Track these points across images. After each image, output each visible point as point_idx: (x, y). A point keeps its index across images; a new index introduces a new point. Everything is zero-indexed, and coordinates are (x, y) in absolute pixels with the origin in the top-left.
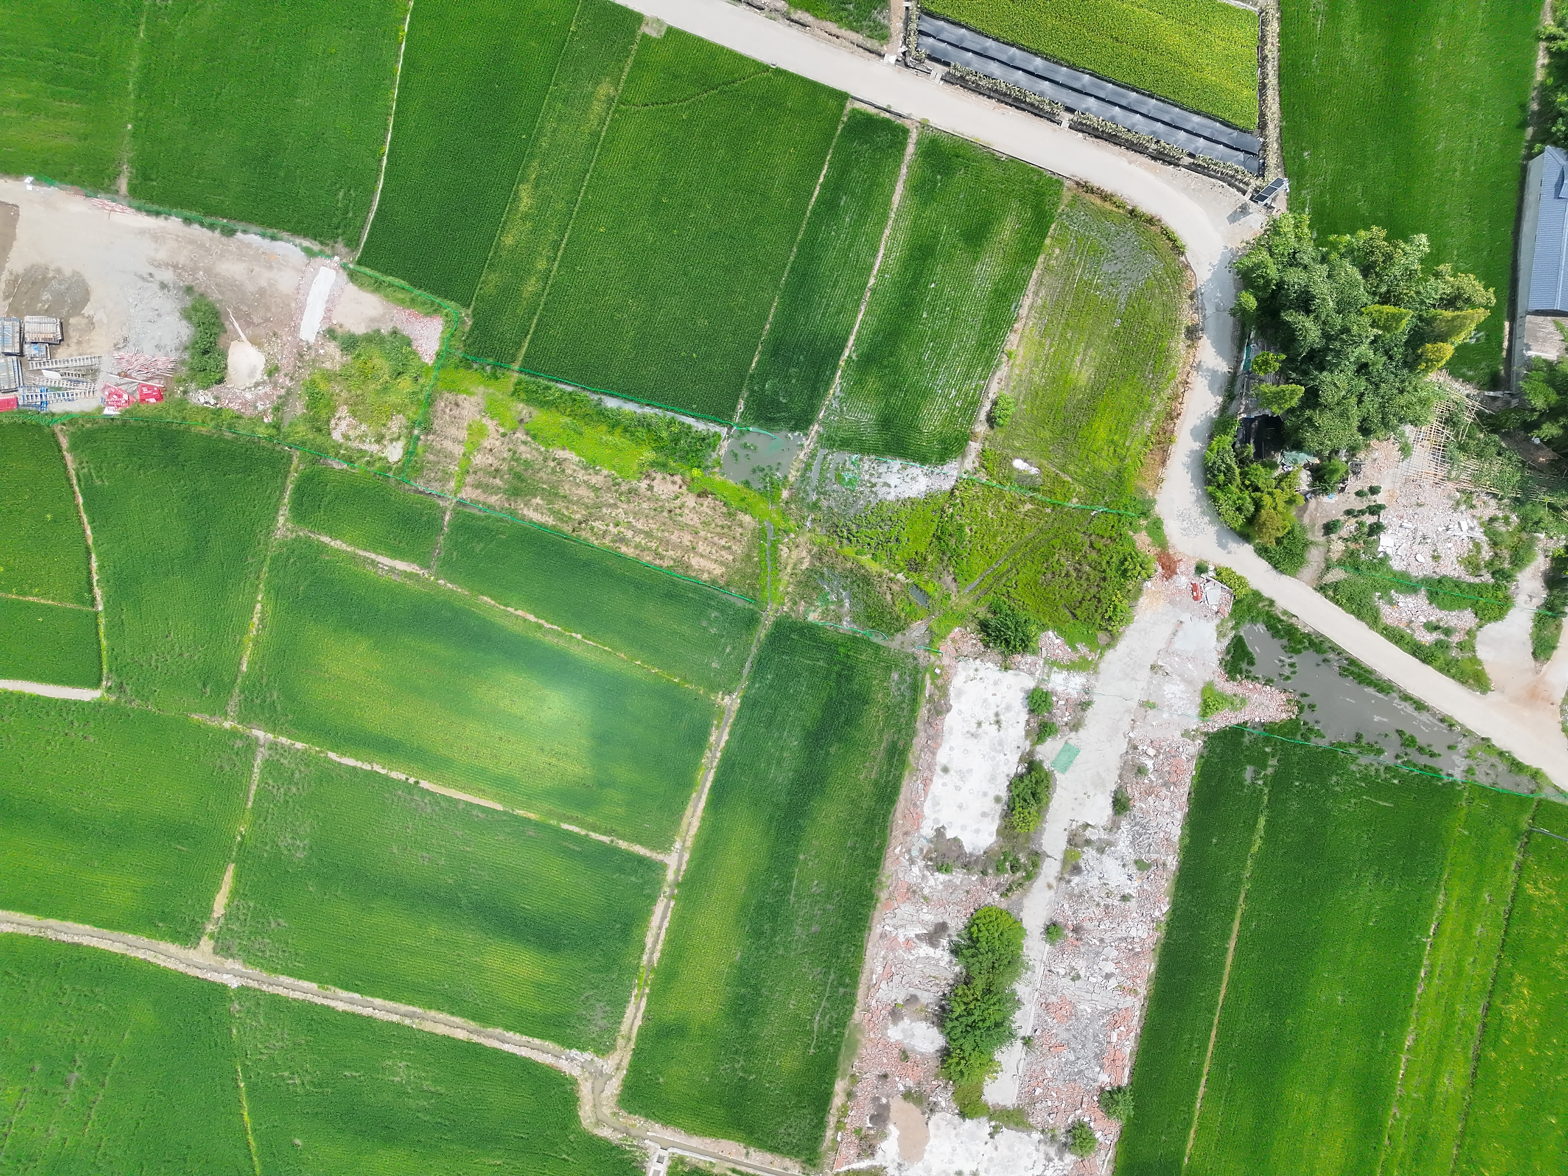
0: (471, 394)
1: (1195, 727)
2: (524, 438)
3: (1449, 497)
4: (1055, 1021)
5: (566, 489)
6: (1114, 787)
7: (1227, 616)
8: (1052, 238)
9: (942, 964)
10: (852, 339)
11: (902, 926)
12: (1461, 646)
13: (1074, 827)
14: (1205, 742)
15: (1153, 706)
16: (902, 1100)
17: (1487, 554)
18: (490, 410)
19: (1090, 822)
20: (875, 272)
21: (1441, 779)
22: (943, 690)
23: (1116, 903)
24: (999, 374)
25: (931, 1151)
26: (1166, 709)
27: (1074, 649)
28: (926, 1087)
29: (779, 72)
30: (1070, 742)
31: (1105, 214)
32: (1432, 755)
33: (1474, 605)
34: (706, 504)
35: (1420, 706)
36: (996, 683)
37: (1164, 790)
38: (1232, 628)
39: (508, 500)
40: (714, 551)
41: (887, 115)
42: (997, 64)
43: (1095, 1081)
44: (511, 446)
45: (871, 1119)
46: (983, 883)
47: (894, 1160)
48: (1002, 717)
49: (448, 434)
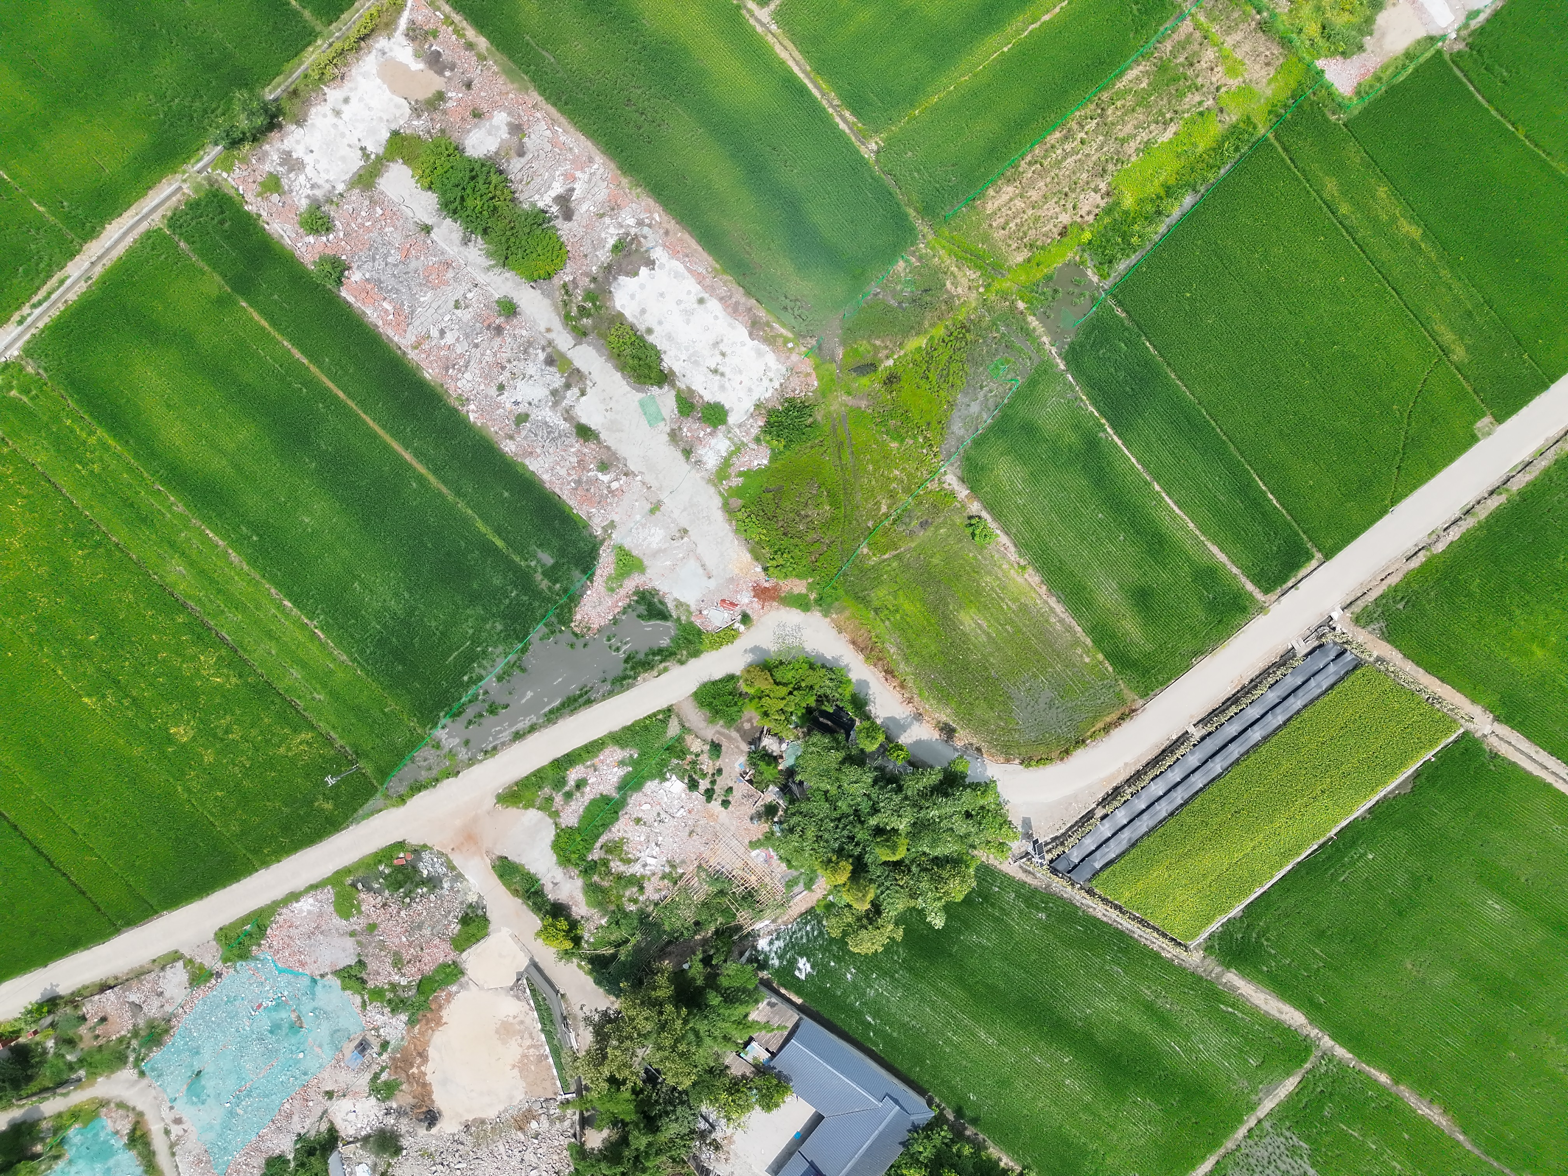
0: (1269, 83)
1: (613, 536)
2: (1206, 105)
3: (683, 862)
4: (431, 263)
5: (1140, 115)
6: (602, 436)
7: (693, 619)
8: (1101, 663)
9: (537, 197)
10: (1119, 443)
11: (590, 180)
12: (550, 799)
13: (588, 382)
14: (596, 537)
15: (652, 511)
16: (438, 88)
17: (616, 866)
18: (1246, 90)
19: (584, 398)
20: (1164, 495)
21: (445, 716)
22: (771, 340)
23: (501, 378)
24: (1012, 549)
25: (380, 88)
26: (644, 521)
27: (740, 474)
28: (437, 116)
29: (1383, 512)
30: (662, 424)
31: (1095, 719)
32: (470, 722)
33: (578, 830)
34: (1055, 230)
35: (518, 736)
36: (750, 390)
37: (575, 477)
38: (679, 619)
39: (1161, 58)
40: (1009, 212)
41: (1290, 584)
42: (1277, 701)
43: (359, 267)
44: (1205, 89)
45: (439, 52)
46: (586, 274)
47: (391, 50)
48: (718, 377)
49: (1247, 41)
